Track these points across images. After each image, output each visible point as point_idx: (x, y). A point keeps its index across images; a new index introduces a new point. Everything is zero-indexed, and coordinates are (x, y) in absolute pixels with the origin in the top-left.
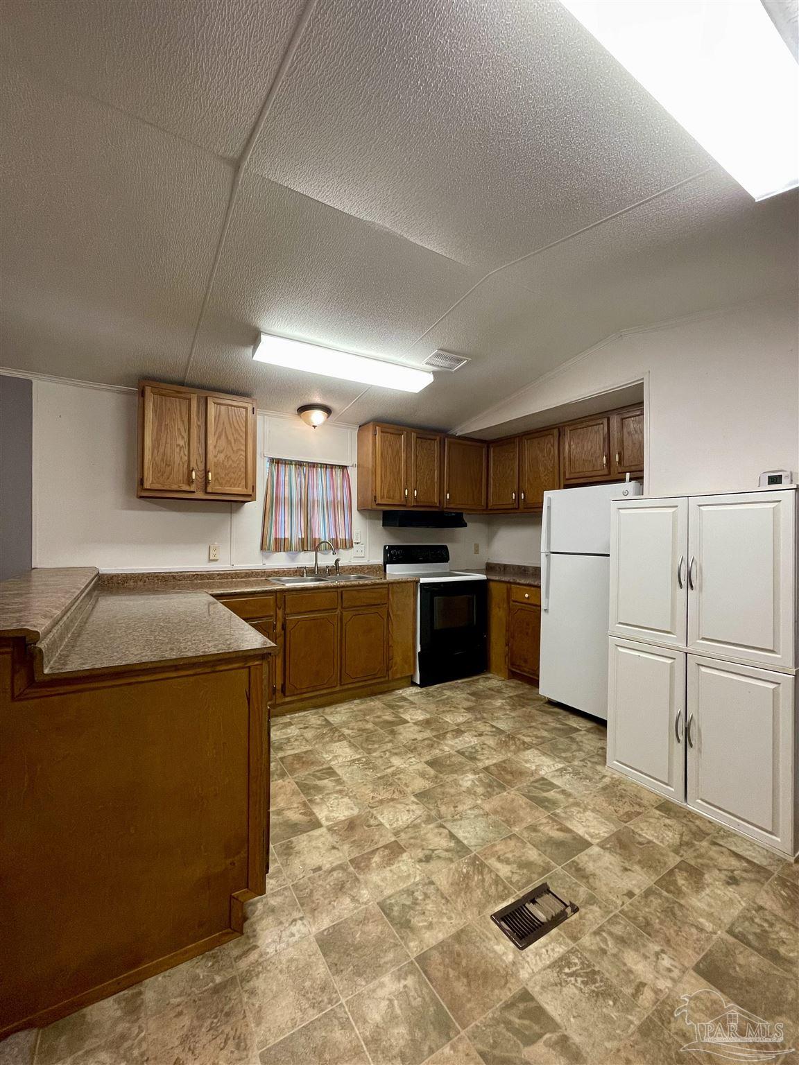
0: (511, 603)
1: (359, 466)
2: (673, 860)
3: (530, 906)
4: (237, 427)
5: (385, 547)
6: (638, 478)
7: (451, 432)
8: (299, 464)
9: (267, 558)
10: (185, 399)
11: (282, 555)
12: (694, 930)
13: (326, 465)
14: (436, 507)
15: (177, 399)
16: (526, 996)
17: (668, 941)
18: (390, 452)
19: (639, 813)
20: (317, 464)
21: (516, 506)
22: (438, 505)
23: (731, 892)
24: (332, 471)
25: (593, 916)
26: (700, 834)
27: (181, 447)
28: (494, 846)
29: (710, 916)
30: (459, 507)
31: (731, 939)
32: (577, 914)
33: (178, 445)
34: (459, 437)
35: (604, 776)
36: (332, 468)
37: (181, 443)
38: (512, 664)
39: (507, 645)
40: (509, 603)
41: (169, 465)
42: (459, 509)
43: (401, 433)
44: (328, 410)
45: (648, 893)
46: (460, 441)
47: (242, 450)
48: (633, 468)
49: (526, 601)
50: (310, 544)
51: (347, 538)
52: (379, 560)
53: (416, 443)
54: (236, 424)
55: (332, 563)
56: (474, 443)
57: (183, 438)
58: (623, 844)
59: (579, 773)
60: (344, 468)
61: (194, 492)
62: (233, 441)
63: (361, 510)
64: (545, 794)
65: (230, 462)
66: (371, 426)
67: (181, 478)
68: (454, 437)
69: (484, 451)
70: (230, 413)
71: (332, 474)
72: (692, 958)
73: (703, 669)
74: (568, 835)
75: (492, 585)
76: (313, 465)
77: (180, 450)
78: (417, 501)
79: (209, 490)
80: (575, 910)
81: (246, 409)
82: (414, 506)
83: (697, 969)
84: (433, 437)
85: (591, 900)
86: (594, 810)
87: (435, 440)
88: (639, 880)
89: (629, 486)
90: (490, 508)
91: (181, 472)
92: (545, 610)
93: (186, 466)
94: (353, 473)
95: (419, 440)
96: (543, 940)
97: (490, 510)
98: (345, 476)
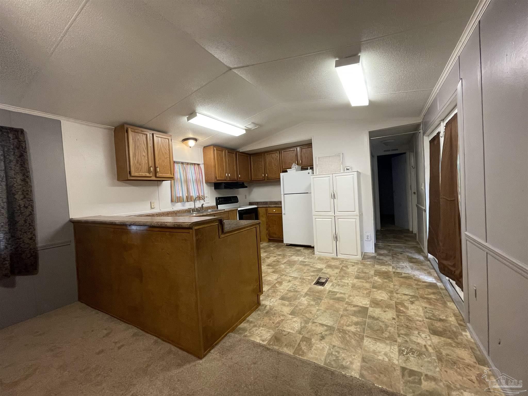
0: (268, 214)
1: (204, 164)
2: (341, 266)
3: (319, 281)
4: (166, 148)
5: (216, 198)
6: (312, 168)
7: (238, 150)
8: (182, 163)
9: (174, 206)
10: (144, 134)
11: (179, 204)
12: (351, 274)
13: (192, 163)
14: (236, 180)
15: (141, 134)
16: (330, 291)
17: (348, 277)
18: (220, 158)
19: (329, 261)
20: (189, 163)
21: (264, 179)
22: (236, 179)
23: (354, 267)
24: (194, 166)
25: (333, 278)
26: (343, 261)
27: (145, 157)
28: (302, 275)
29: (352, 271)
30: (243, 180)
31: (358, 273)
32: (330, 279)
33: (143, 155)
34: (241, 152)
35: (316, 257)
36: (194, 165)
37: (145, 154)
38: (270, 237)
39: (267, 230)
40: (267, 215)
41: (140, 165)
42: (243, 181)
43: (222, 150)
44: (196, 140)
45: (340, 272)
46: (242, 154)
47: (168, 158)
48: (310, 165)
49: (274, 213)
50: (189, 199)
51: (203, 195)
52: (214, 204)
53: (228, 155)
54: (165, 147)
55: (200, 206)
56: (245, 155)
57: (145, 152)
58: (329, 266)
59: (309, 258)
60: (198, 165)
61: (151, 177)
62: (164, 154)
63: (207, 182)
64: (305, 263)
65: (164, 163)
66: (212, 147)
67: (146, 171)
68: (239, 152)
69: (249, 157)
70: (162, 140)
71: (194, 168)
72: (353, 278)
73: (339, 220)
74: (317, 269)
75: (259, 209)
76: (188, 164)
77: (144, 158)
78: (230, 179)
79: (158, 176)
80: (329, 278)
81: (169, 139)
82: (229, 180)
83: (355, 278)
84: (233, 152)
85: (330, 276)
86: (319, 263)
87: (234, 153)
88: (337, 271)
89: (310, 171)
90: (252, 180)
91: (145, 168)
92: (284, 214)
93: (147, 165)
94: (202, 166)
95: (229, 153)
96: (326, 284)
97: (253, 181)
98: (200, 168)
